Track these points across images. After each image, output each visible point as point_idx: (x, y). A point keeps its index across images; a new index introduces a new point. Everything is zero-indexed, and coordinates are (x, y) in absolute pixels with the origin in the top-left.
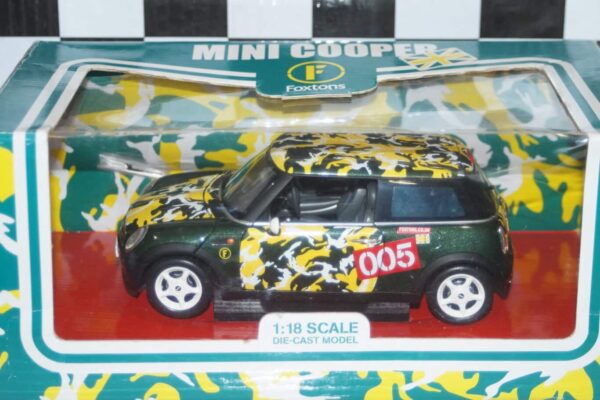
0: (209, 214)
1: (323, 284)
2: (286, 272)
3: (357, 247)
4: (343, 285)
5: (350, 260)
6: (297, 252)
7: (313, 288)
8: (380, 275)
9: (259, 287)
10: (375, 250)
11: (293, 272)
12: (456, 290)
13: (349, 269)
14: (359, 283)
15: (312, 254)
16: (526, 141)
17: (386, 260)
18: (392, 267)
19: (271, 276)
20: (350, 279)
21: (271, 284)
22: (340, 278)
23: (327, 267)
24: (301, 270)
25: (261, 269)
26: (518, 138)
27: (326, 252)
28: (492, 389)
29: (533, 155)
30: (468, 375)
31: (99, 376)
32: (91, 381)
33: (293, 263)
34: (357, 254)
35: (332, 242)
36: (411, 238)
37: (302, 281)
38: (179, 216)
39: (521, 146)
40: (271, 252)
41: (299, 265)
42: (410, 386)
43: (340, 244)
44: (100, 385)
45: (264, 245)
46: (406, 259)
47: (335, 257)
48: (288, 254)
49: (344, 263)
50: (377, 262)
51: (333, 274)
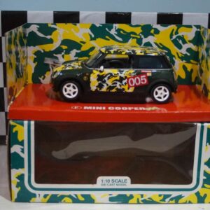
0: (80, 67)
1: (117, 89)
2: (105, 85)
3: (128, 77)
4: (124, 89)
5: (126, 81)
6: (109, 78)
7: (114, 90)
8: (135, 86)
9: (97, 90)
10: (134, 77)
11: (107, 85)
12: (159, 92)
13: (125, 84)
14: (129, 88)
15: (114, 79)
16: (180, 55)
17: (137, 81)
18: (139, 83)
19: (100, 86)
20: (126, 87)
21: (100, 89)
22: (123, 87)
23: (119, 83)
24: (110, 84)
25: (97, 84)
26: (177, 53)
27: (118, 78)
28: (167, 200)
29: (182, 60)
30: (160, 196)
31: (48, 195)
32: (45, 196)
33: (107, 82)
34: (128, 79)
35: (120, 75)
36: (145, 74)
37: (110, 88)
38: (71, 68)
39: (179, 57)
40: (100, 78)
41: (109, 82)
42: (143, 199)
43: (122, 75)
44: (48, 197)
45: (98, 75)
46: (144, 81)
47: (121, 79)
48: (106, 79)
49: (124, 82)
50: (134, 81)
51: (120, 85)
